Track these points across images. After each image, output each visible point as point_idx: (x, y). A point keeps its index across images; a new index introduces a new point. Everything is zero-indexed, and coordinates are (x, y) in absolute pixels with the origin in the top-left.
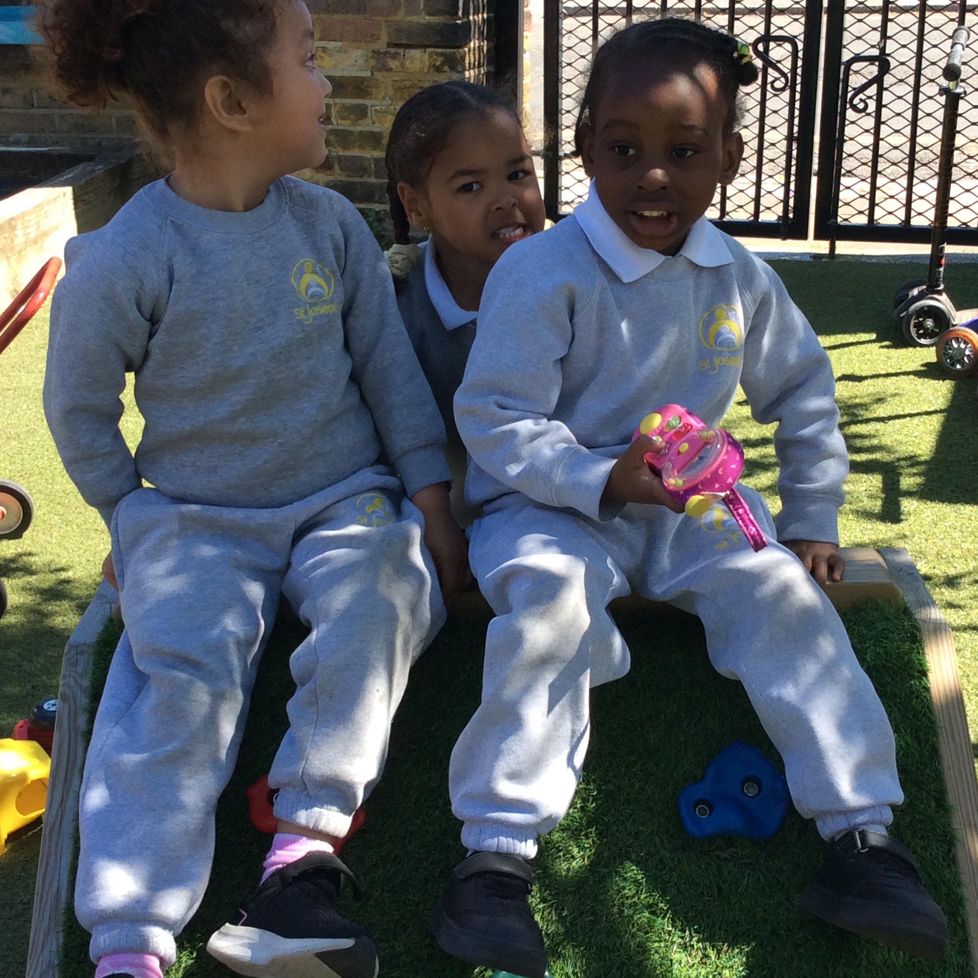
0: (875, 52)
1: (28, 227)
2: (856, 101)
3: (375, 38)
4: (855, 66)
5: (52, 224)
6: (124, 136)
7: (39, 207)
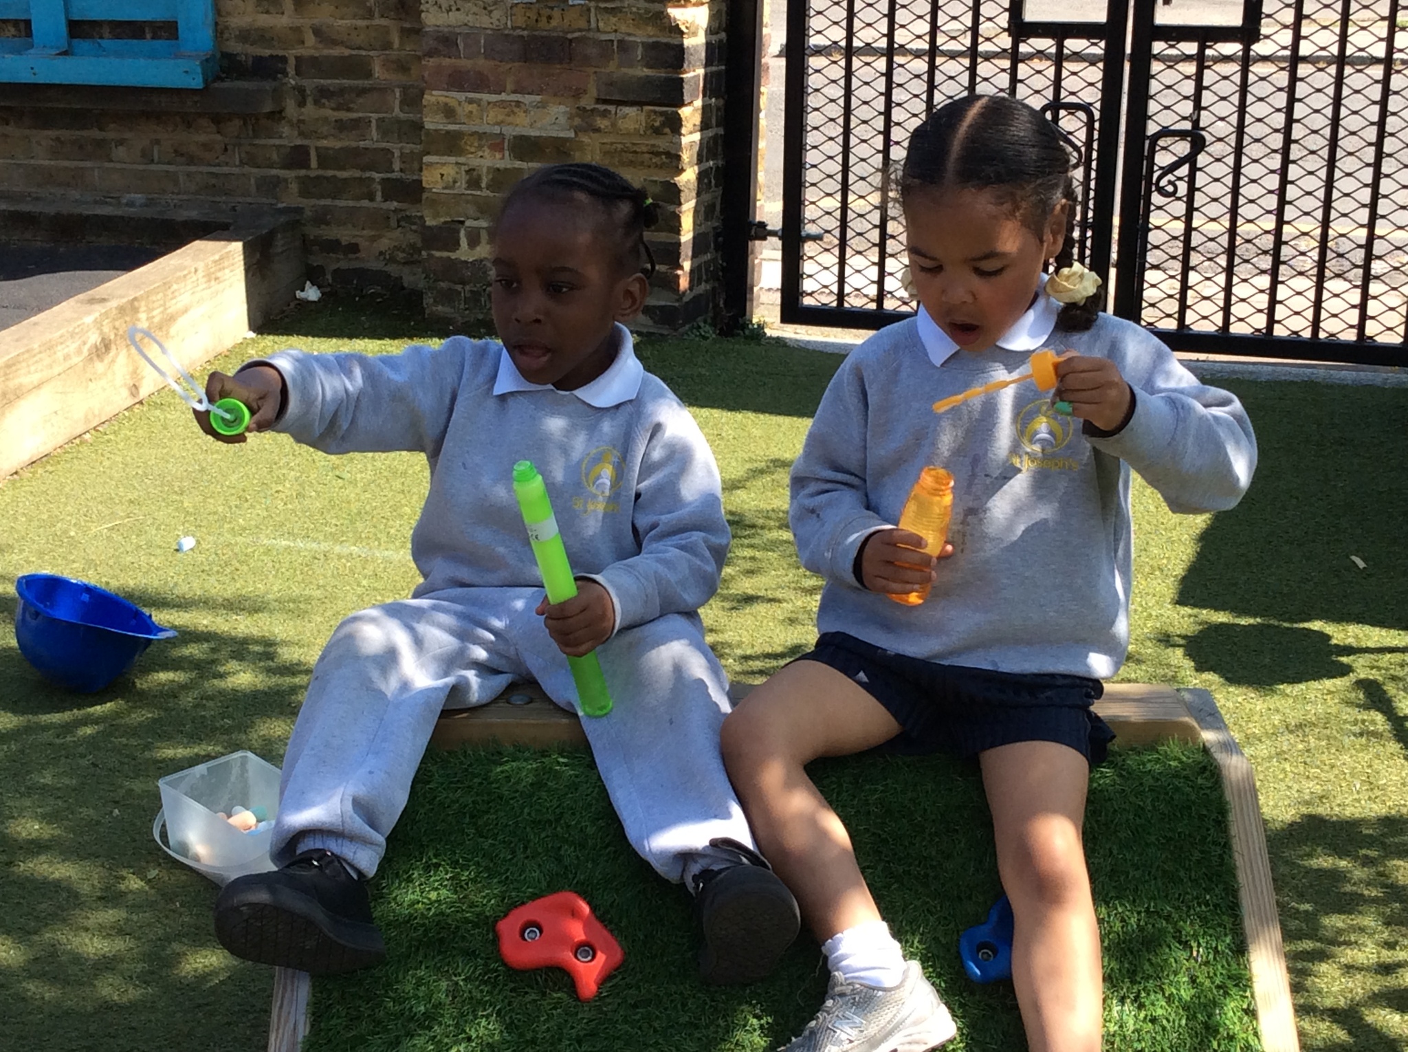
0: (1187, 126)
2: (1163, 183)
3: (581, 92)
4: (1162, 142)
5: (180, 306)
6: (264, 200)
7: (167, 285)
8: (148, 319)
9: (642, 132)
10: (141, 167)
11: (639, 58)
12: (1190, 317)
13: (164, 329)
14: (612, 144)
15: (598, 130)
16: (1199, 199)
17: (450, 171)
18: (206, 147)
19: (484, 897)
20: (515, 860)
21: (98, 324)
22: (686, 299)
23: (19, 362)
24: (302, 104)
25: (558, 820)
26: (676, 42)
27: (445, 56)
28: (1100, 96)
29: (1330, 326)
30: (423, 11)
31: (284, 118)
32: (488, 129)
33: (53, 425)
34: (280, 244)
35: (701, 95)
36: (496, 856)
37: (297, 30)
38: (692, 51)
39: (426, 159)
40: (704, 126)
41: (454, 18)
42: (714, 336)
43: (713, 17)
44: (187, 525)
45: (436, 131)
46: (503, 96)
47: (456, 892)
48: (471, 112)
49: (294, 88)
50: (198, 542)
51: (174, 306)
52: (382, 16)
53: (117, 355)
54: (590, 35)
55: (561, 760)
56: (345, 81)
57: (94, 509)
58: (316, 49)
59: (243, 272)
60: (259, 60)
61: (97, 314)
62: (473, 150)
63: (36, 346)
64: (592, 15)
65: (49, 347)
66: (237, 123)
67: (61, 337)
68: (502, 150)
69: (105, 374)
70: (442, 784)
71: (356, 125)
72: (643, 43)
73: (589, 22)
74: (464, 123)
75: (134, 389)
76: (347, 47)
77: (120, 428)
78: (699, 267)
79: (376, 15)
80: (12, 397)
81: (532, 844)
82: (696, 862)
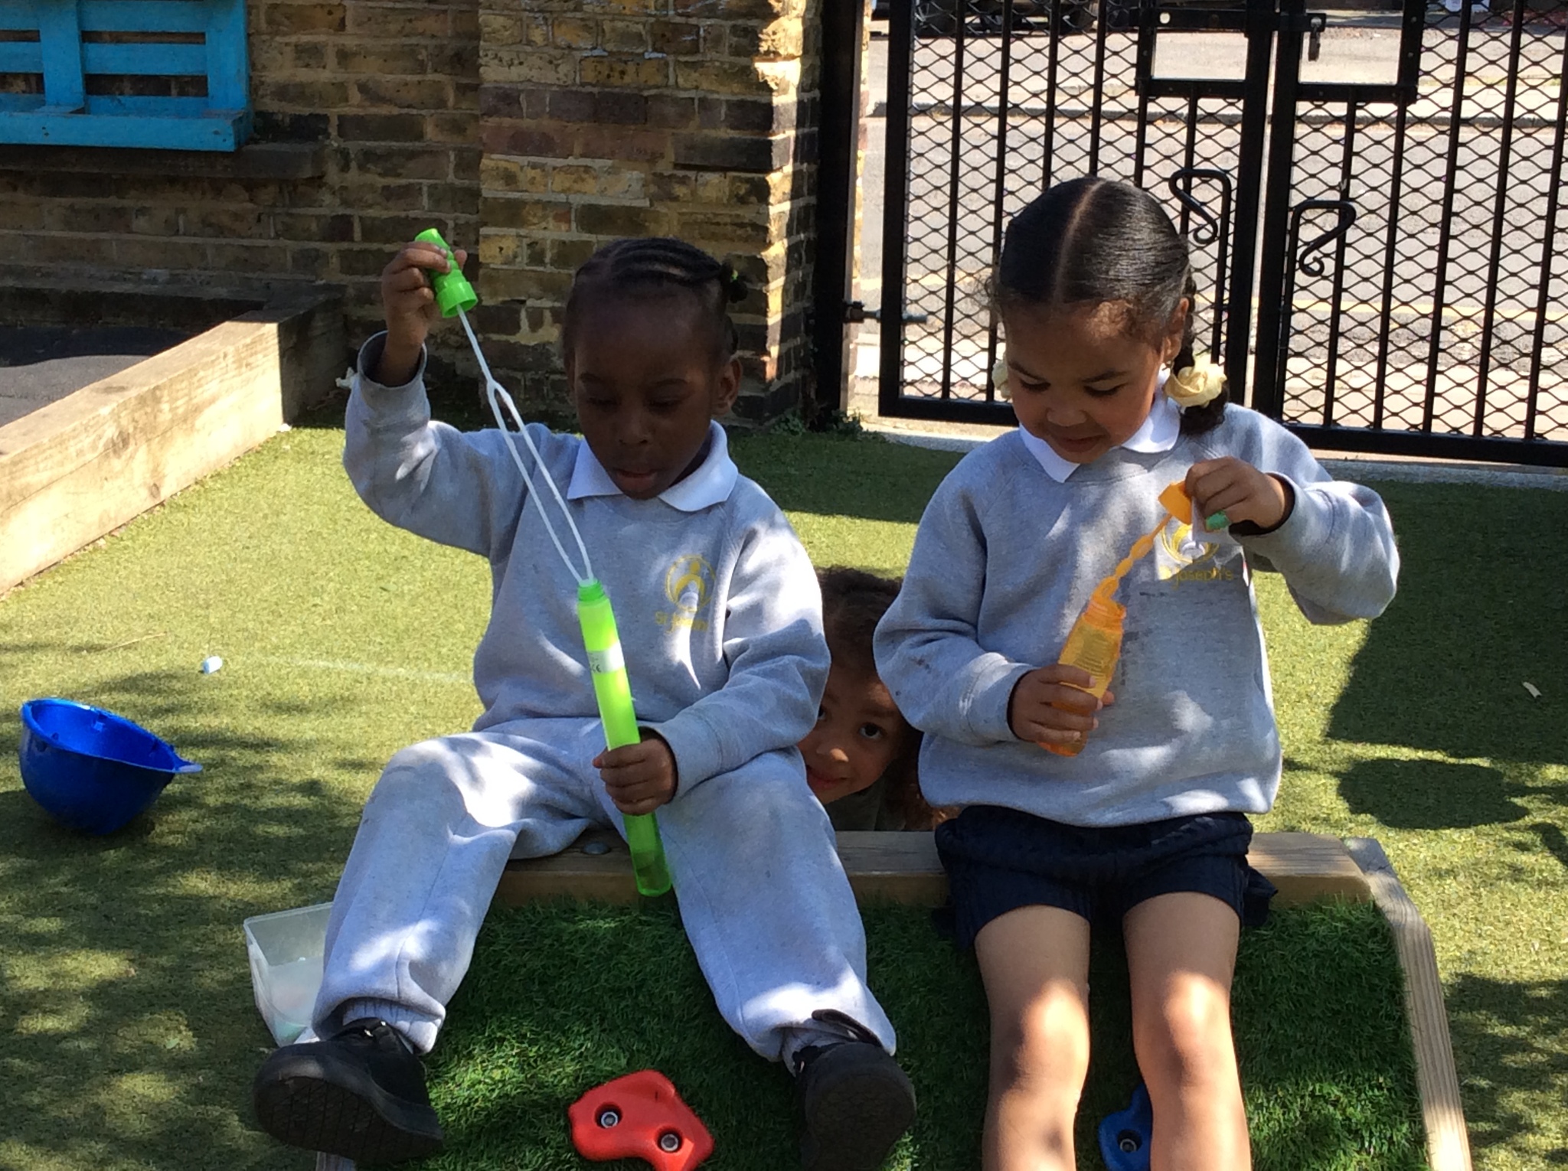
0: (1335, 196)
2: (1308, 260)
3: (657, 156)
4: (1309, 214)
5: (207, 396)
6: (302, 277)
7: (192, 372)
8: (171, 410)
9: (725, 201)
10: (165, 239)
11: (723, 118)
12: (1338, 411)
13: (189, 422)
14: (692, 214)
15: (676, 199)
16: (1348, 278)
17: (510, 245)
18: (237, 216)
19: (555, 1076)
20: (591, 1033)
21: (115, 416)
22: (773, 389)
23: (27, 459)
24: (345, 168)
25: (639, 988)
26: (764, 100)
27: (505, 116)
28: (1237, 163)
29: (1494, 422)
30: (481, 65)
31: (325, 184)
32: (553, 198)
33: (63, 530)
34: (319, 324)
35: (791, 160)
36: (569, 1028)
37: (341, 86)
38: (782, 110)
39: (484, 231)
40: (795, 194)
41: (515, 73)
42: (804, 430)
43: (805, 73)
44: (213, 643)
45: (495, 199)
46: (571, 161)
47: (523, 1070)
48: (534, 178)
49: (336, 151)
50: (225, 662)
51: (201, 395)
52: (436, 71)
53: (136, 451)
54: (667, 92)
55: (643, 918)
56: (394, 143)
57: (109, 625)
58: (363, 107)
59: (278, 357)
60: (296, 119)
61: (114, 405)
62: (535, 221)
63: (45, 441)
64: (671, 69)
65: (61, 442)
66: (272, 189)
67: (74, 430)
68: (569, 222)
69: (122, 472)
70: (508, 945)
71: (407, 193)
72: (727, 101)
73: (667, 77)
74: (526, 191)
75: (155, 489)
76: (396, 105)
77: (138, 534)
78: (788, 353)
79: (429, 71)
80: (18, 498)
81: (609, 1016)
82: (795, 1037)
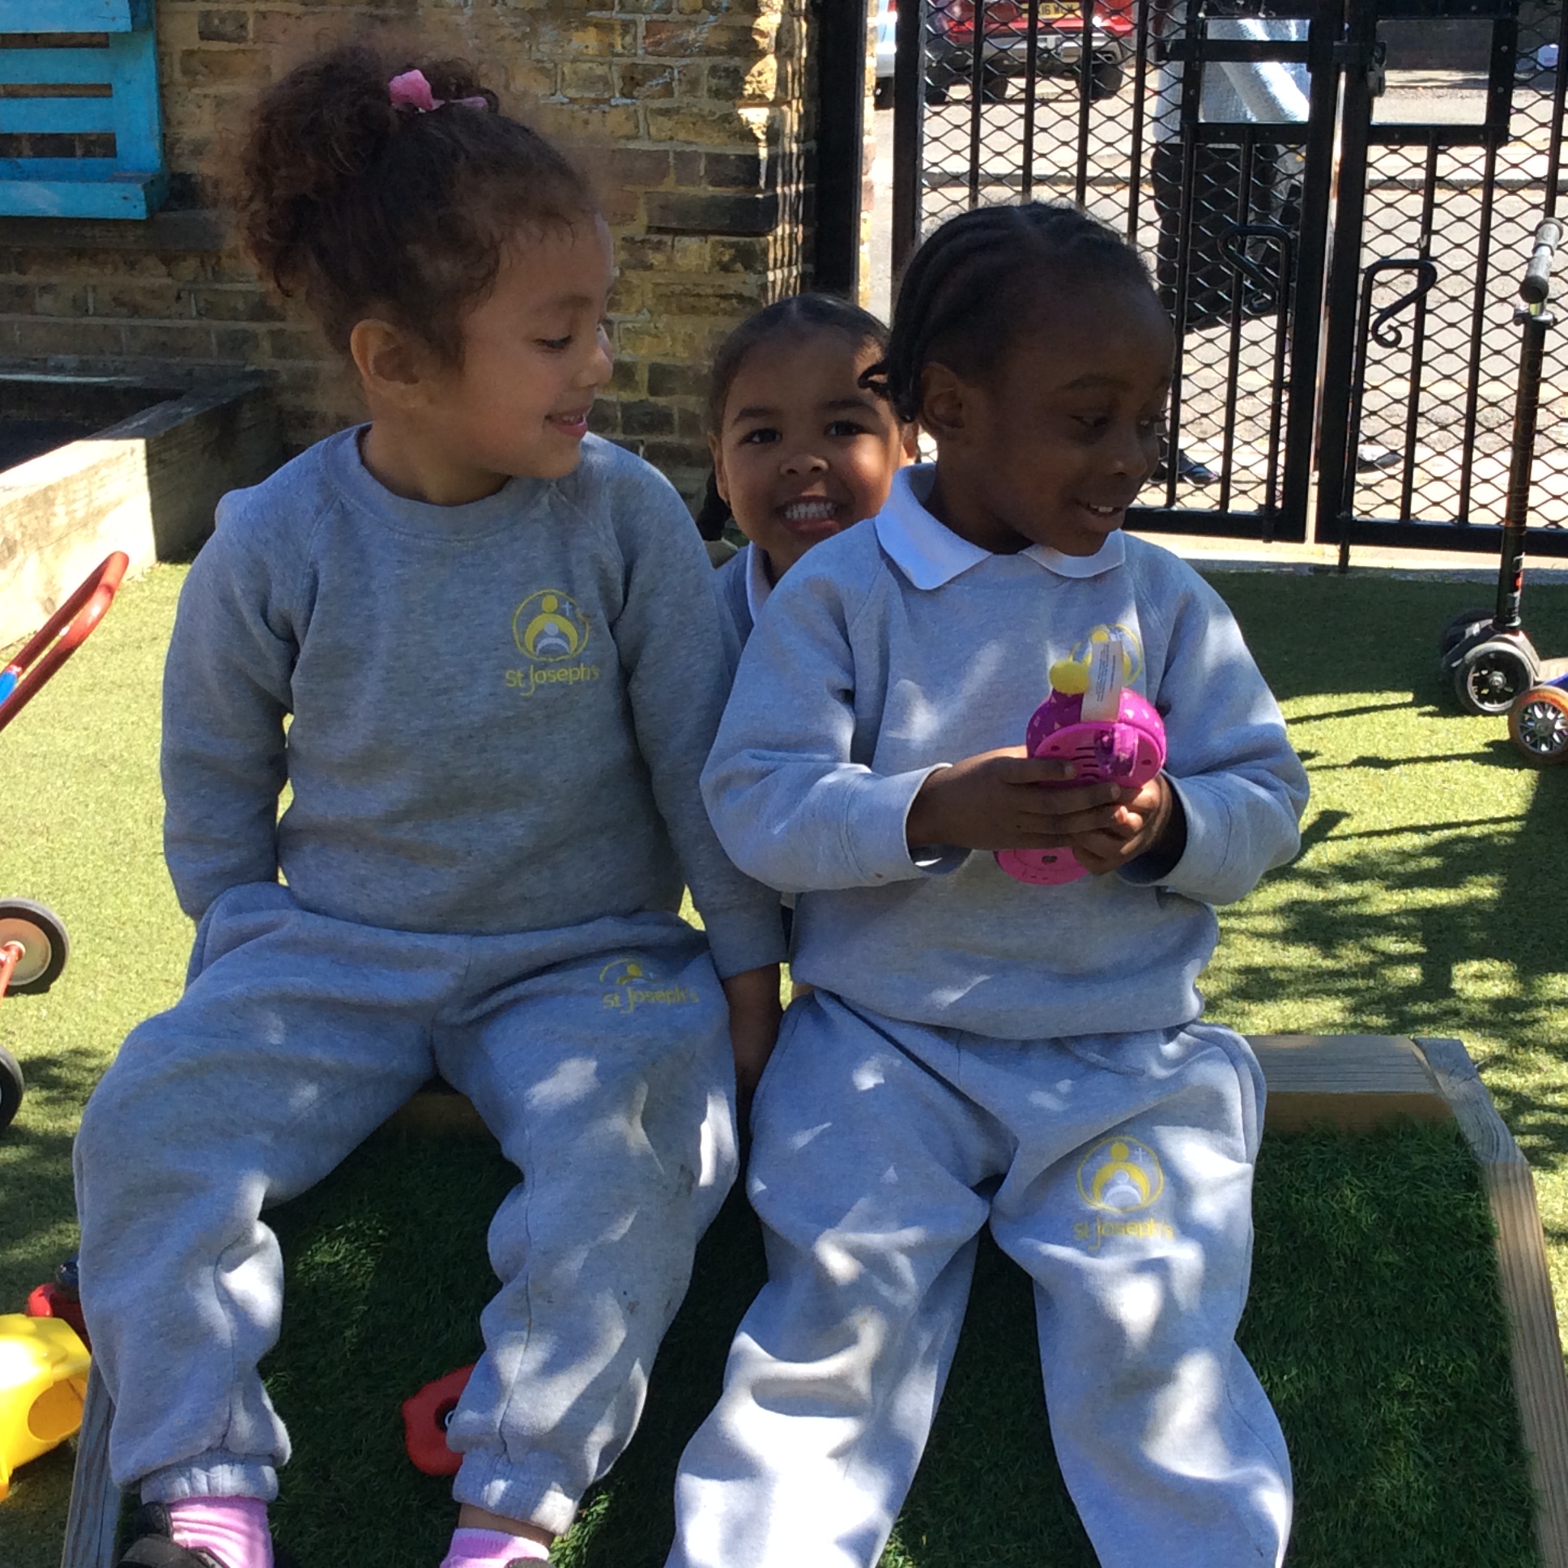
0: (1414, 254)
1: (74, 501)
2: (1383, 329)
3: (629, 217)
4: (1381, 276)
6: (229, 362)
10: (70, 321)
12: (1417, 504)
14: (668, 285)
15: (650, 267)
16: (1429, 350)
18: (155, 294)
26: (747, 151)
34: (247, 416)
51: (105, 496)
64: (642, 117)
66: (193, 262)
72: (707, 155)
73: (637, 127)
